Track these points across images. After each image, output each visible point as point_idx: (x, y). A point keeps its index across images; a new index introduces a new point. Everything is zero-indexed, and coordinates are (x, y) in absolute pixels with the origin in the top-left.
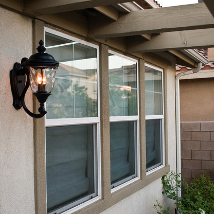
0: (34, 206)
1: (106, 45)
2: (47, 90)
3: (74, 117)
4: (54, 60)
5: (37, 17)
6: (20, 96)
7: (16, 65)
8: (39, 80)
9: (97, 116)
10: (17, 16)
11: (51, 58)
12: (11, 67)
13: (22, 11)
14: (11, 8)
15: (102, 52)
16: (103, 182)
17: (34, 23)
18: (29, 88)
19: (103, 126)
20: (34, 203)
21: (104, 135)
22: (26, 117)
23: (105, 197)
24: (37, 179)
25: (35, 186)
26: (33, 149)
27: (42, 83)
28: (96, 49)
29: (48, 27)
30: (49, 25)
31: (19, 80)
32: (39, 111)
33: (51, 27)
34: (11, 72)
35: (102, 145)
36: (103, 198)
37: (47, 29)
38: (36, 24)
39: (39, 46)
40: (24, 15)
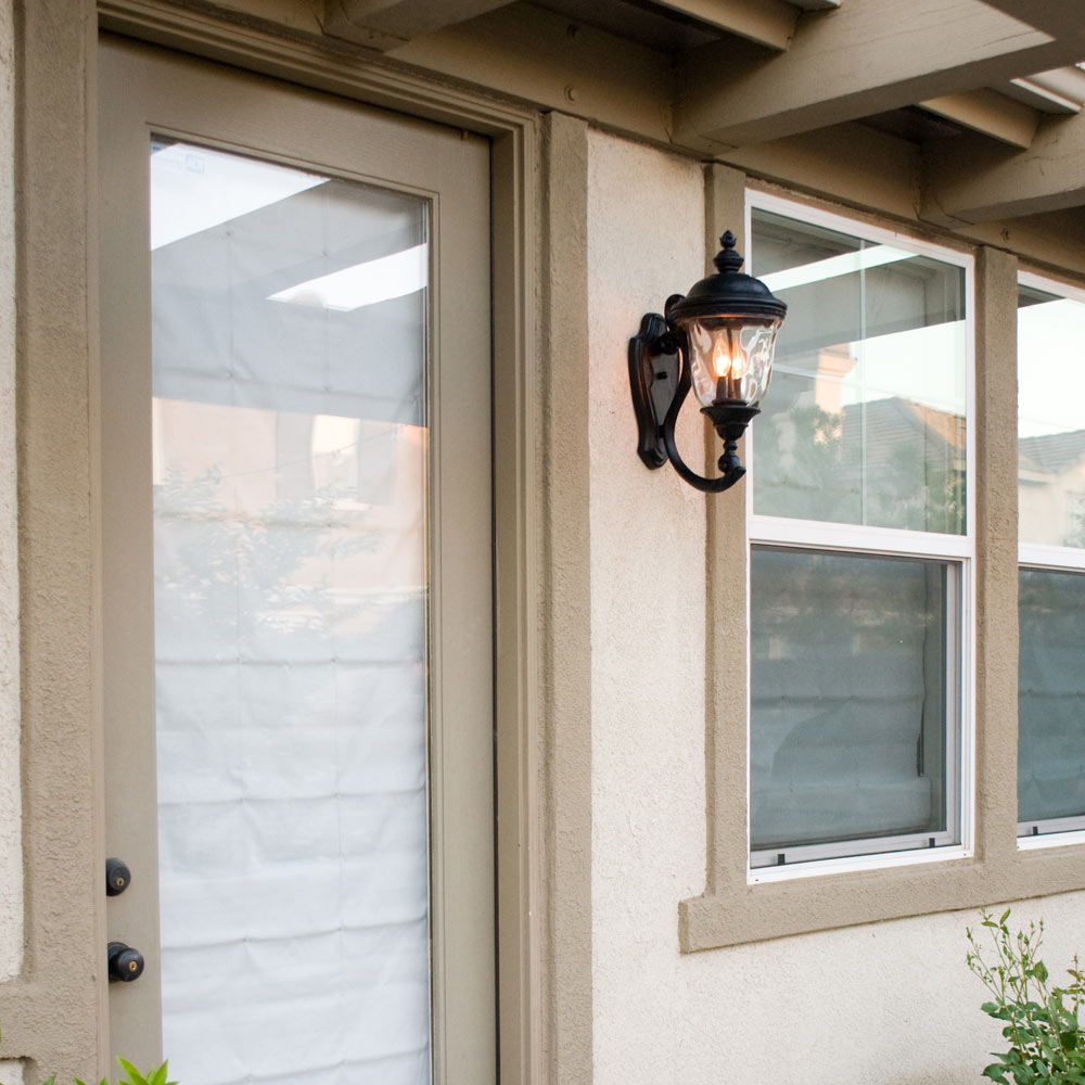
0: (703, 804)
1: (1008, 251)
2: (747, 396)
3: (861, 524)
4: (769, 294)
5: (720, 157)
6: (661, 421)
7: (648, 320)
8: (721, 365)
9: (964, 533)
10: (652, 157)
11: (758, 288)
12: (633, 329)
13: (667, 140)
14: (635, 134)
15: (989, 280)
16: (981, 795)
17: (708, 176)
18: (691, 393)
19: (989, 573)
20: (703, 793)
21: (988, 610)
22: (682, 497)
23: (988, 854)
24: (714, 712)
25: (707, 735)
26: (704, 608)
27: (730, 374)
28: (963, 270)
29: (762, 190)
30: (764, 183)
31: (656, 371)
32: (721, 468)
33: (774, 188)
34: (632, 342)
35: (981, 647)
36: (980, 855)
37: (757, 198)
38: (717, 183)
39: (722, 253)
40: (676, 151)
